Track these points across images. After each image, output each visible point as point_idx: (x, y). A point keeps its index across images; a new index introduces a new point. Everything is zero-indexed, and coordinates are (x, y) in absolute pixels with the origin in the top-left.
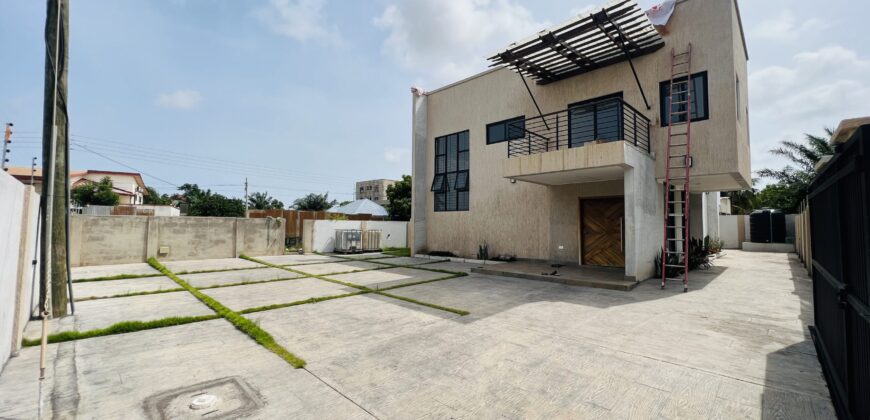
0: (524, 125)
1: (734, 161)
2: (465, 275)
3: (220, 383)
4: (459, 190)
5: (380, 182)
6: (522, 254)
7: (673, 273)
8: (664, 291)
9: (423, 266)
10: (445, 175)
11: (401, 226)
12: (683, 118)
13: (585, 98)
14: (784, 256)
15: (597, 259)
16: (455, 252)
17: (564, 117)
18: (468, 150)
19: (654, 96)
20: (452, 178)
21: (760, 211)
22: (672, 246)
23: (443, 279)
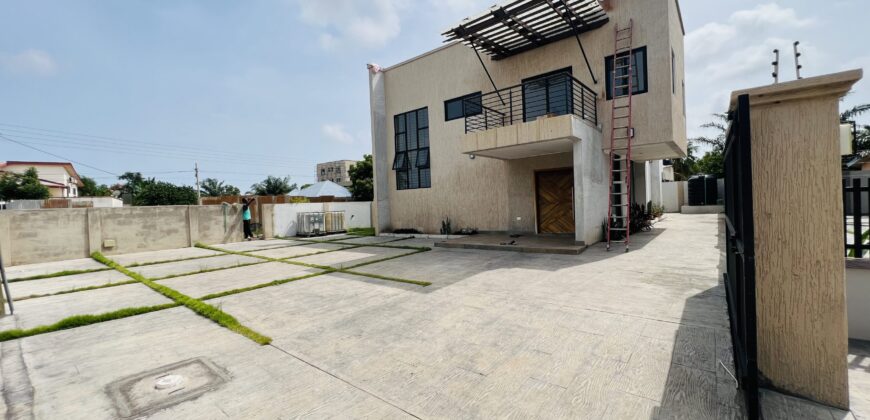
0: (481, 101)
1: (669, 130)
2: (429, 249)
3: (184, 364)
4: (420, 168)
5: (342, 162)
6: (482, 226)
7: (617, 236)
8: (610, 252)
9: (387, 244)
10: (406, 153)
11: (364, 206)
12: (625, 92)
13: (538, 73)
14: (715, 216)
15: (552, 227)
16: (420, 229)
17: (518, 92)
18: (428, 127)
19: (600, 71)
20: (412, 156)
21: (696, 177)
22: (619, 211)
23: (407, 254)
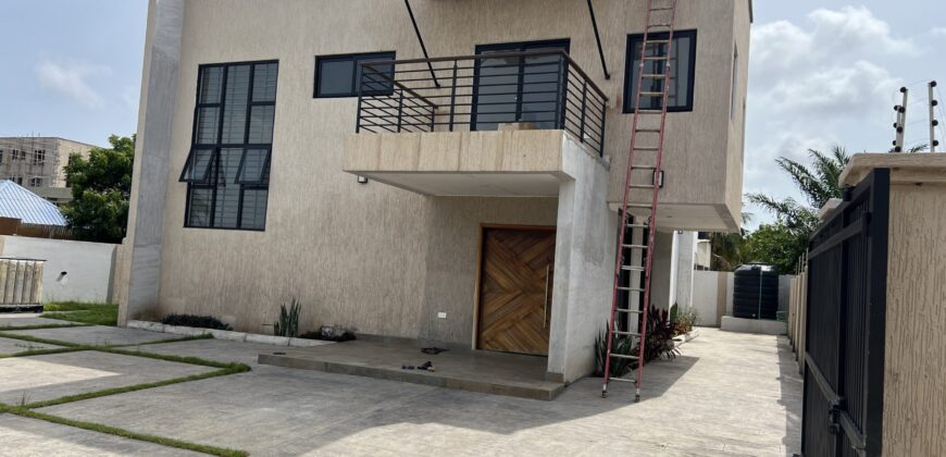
0: (393, 72)
1: (720, 184)
2: (245, 369)
4: (245, 187)
5: (52, 143)
6: (366, 324)
7: (620, 368)
8: (606, 400)
9: (147, 349)
10: (217, 149)
11: (97, 254)
12: (656, 104)
13: (507, 39)
14: (772, 339)
15: (503, 338)
16: (227, 319)
17: (466, 70)
18: (273, 103)
19: (617, 56)
20: (230, 159)
21: (748, 267)
22: (623, 321)
23: (195, 378)
